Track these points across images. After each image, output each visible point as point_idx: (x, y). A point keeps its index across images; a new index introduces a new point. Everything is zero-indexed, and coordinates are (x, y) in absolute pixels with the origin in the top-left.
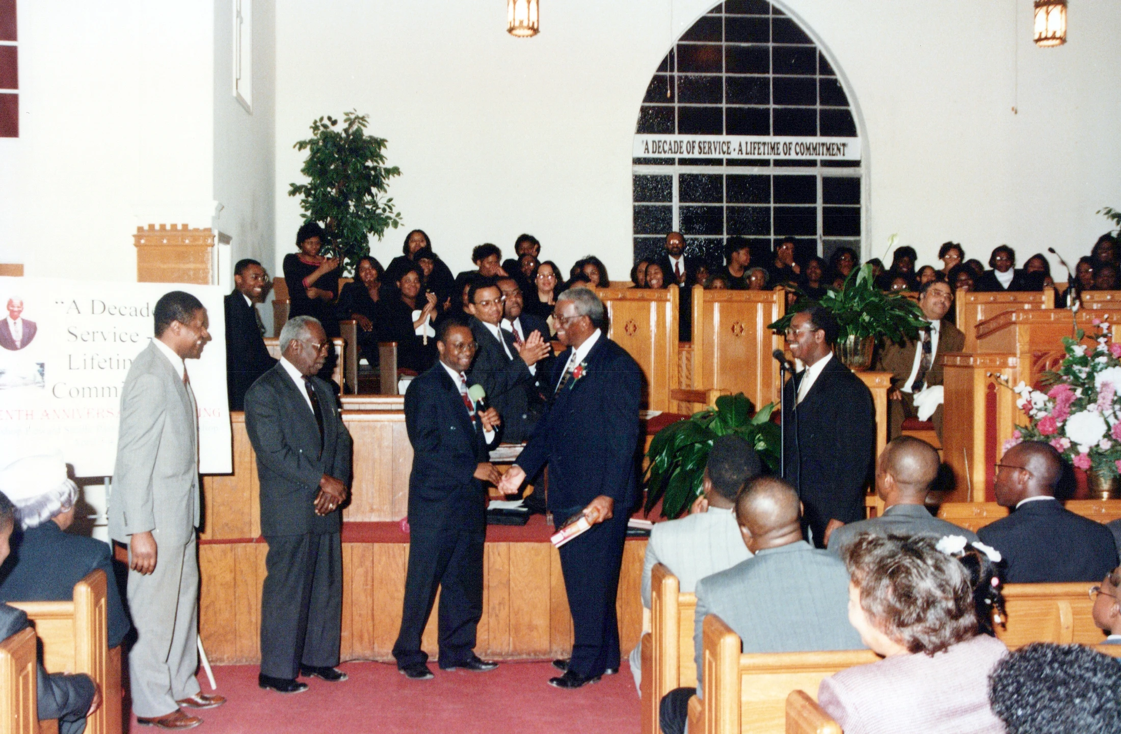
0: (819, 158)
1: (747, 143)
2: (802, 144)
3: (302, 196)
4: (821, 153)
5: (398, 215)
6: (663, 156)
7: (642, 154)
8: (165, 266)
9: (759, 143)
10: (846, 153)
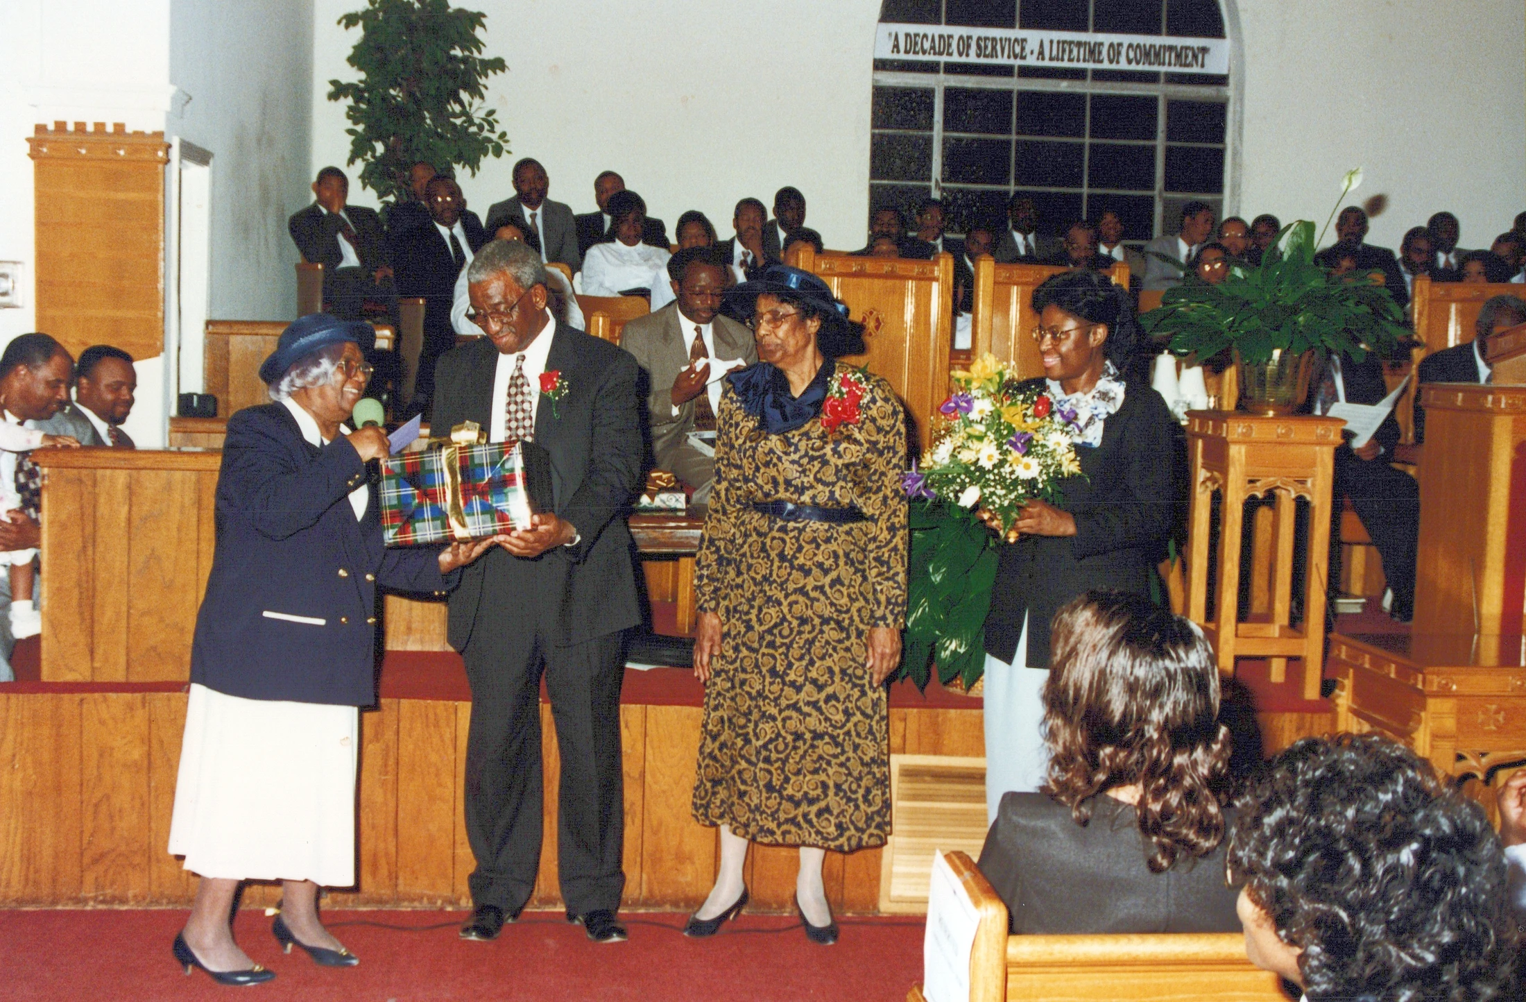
0: (1163, 69)
1: (1051, 42)
2: (1138, 46)
3: (350, 101)
4: (1167, 61)
5: (503, 135)
6: (921, 57)
7: (887, 54)
8: (82, 194)
9: (1071, 43)
10: (1206, 61)
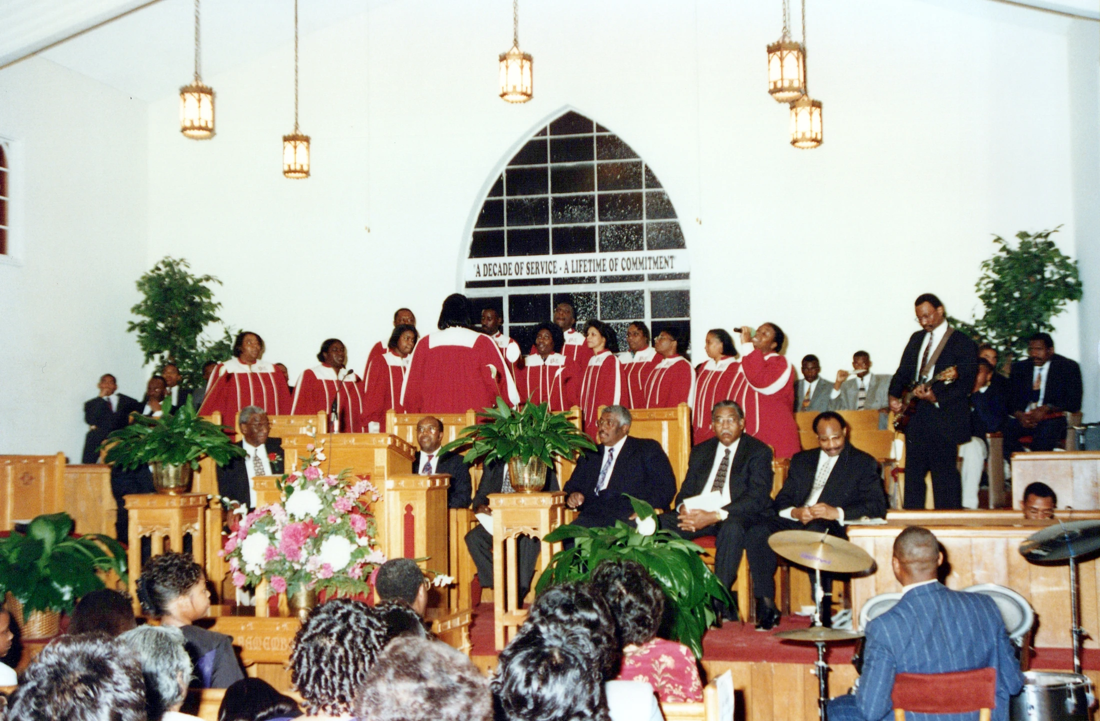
0: (646, 273)
1: (573, 261)
2: (629, 259)
4: (648, 267)
6: (493, 278)
7: (474, 278)
9: (585, 261)
10: (674, 265)
